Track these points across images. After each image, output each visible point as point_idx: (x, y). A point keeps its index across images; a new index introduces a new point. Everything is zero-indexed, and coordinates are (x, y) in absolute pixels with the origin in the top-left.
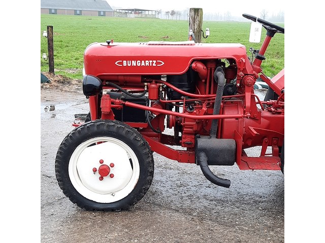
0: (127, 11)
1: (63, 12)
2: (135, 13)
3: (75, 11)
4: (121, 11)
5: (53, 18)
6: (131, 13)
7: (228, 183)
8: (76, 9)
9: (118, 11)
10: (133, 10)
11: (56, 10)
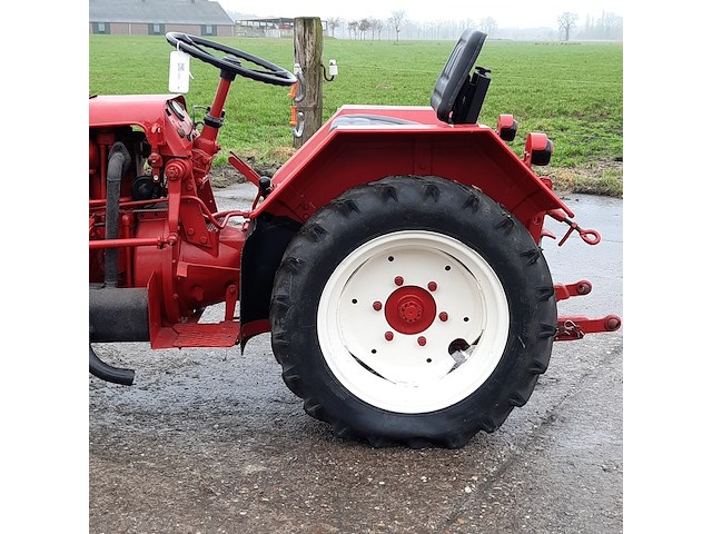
0: (264, 24)
1: (124, 28)
2: (282, 28)
3: (151, 26)
4: (251, 23)
5: (99, 43)
6: (273, 27)
7: (127, 375)
8: (151, 22)
9: (244, 23)
10: (276, 21)
11: (107, 24)
